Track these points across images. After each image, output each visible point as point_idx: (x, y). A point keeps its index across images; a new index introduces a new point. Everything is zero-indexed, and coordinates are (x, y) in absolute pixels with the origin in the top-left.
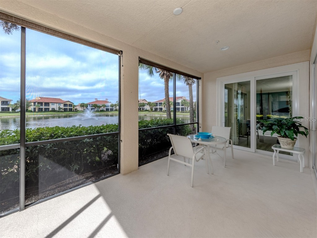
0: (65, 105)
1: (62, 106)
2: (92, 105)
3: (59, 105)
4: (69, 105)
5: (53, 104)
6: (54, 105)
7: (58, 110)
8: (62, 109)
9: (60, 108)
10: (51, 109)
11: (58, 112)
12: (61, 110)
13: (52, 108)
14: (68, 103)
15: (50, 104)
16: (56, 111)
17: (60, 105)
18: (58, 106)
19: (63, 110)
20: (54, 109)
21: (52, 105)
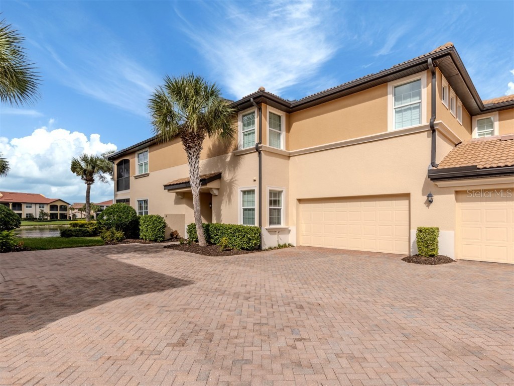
0: (53, 207)
1: (47, 210)
2: (107, 206)
3: (40, 207)
4: (61, 206)
5: (29, 205)
6: (31, 207)
7: (38, 217)
8: (46, 214)
9: (43, 214)
10: (24, 216)
11: (40, 220)
12: (46, 217)
13: (27, 214)
14: (59, 204)
15: (24, 206)
16: (36, 219)
17: (43, 207)
18: (39, 210)
19: (49, 218)
20: (30, 214)
21: (27, 207)
